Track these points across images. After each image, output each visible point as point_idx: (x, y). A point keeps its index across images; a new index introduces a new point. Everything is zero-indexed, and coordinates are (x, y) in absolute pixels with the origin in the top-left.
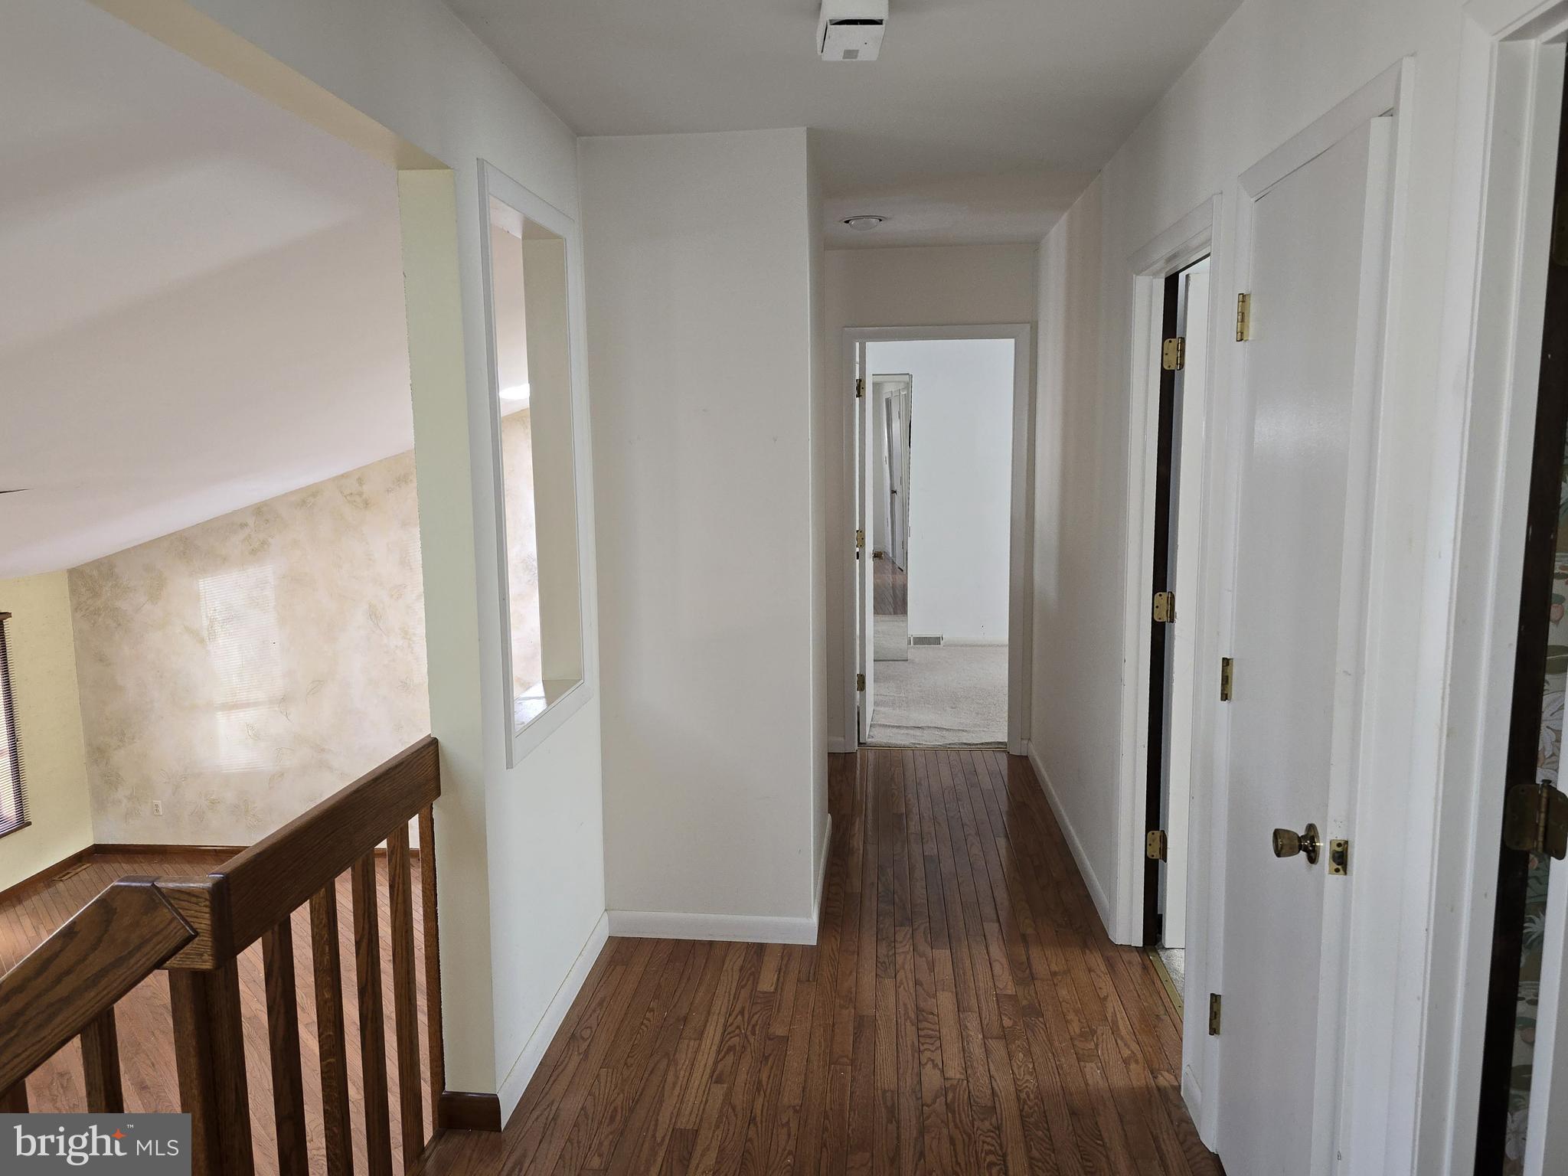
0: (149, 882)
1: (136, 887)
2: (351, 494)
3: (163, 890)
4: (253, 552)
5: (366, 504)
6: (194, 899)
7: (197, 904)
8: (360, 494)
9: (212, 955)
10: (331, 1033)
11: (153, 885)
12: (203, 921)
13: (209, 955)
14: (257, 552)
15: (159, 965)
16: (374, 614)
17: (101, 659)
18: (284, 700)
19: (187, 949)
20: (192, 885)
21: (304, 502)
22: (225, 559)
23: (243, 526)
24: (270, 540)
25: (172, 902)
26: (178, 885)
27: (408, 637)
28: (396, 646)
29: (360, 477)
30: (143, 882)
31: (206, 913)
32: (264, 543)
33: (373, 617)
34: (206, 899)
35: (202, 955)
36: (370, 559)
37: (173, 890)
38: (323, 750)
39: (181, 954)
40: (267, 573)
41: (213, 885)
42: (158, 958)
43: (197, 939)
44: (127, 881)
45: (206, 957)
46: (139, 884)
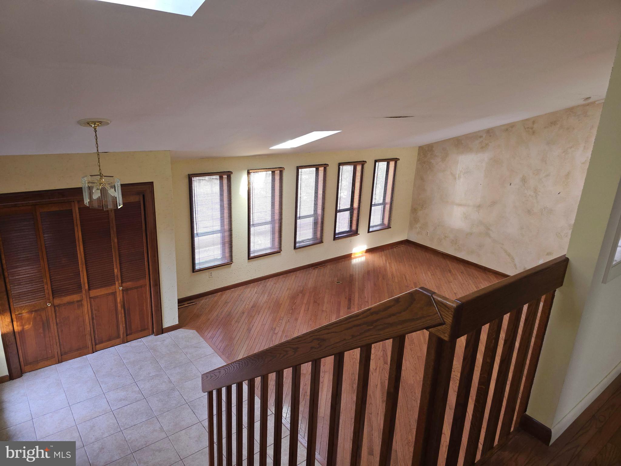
0: (431, 294)
1: (425, 294)
2: (528, 128)
3: (435, 300)
4: (482, 148)
5: (534, 133)
6: (447, 309)
7: (448, 312)
8: (532, 128)
9: (449, 335)
10: (486, 376)
11: (432, 296)
12: (449, 320)
13: (448, 335)
14: (483, 148)
15: (427, 328)
16: (524, 180)
17: (422, 179)
18: (479, 207)
19: (439, 328)
20: (448, 303)
21: (507, 130)
22: (471, 149)
23: (481, 137)
24: (490, 144)
25: (438, 306)
26: (442, 300)
27: (536, 192)
28: (530, 195)
29: (534, 121)
30: (428, 293)
31: (450, 317)
32: (487, 145)
33: (523, 181)
34: (452, 312)
35: (445, 333)
36: (528, 156)
37: (439, 301)
38: (489, 229)
39: (436, 329)
40: (486, 156)
41: (457, 306)
42: (427, 326)
43: (444, 326)
44: (422, 290)
45: (446, 335)
46: (426, 293)
